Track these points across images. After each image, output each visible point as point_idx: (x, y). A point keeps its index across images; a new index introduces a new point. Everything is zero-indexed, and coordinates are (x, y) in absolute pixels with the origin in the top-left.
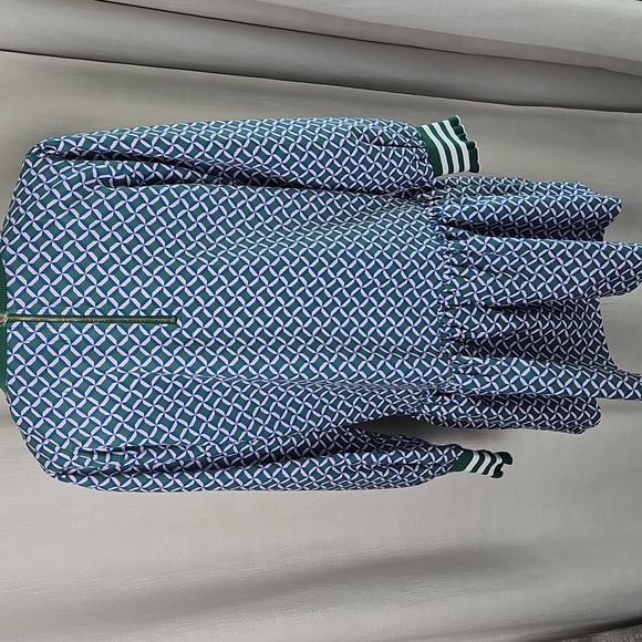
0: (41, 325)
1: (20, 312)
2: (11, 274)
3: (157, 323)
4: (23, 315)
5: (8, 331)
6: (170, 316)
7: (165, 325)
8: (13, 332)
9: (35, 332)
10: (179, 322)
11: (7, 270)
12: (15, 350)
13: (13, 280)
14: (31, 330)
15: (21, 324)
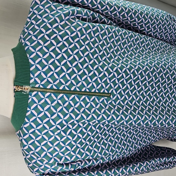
0: (48, 94)
1: (37, 86)
2: (33, 63)
3: (103, 96)
4: (39, 87)
5: (30, 96)
6: (108, 93)
7: (106, 98)
8: (32, 97)
9: (45, 97)
10: (111, 97)
11: (30, 61)
12: (32, 108)
13: (34, 67)
14: (42, 97)
15: (38, 93)
